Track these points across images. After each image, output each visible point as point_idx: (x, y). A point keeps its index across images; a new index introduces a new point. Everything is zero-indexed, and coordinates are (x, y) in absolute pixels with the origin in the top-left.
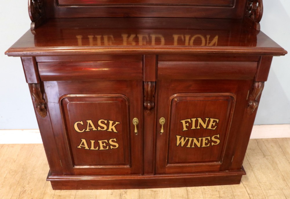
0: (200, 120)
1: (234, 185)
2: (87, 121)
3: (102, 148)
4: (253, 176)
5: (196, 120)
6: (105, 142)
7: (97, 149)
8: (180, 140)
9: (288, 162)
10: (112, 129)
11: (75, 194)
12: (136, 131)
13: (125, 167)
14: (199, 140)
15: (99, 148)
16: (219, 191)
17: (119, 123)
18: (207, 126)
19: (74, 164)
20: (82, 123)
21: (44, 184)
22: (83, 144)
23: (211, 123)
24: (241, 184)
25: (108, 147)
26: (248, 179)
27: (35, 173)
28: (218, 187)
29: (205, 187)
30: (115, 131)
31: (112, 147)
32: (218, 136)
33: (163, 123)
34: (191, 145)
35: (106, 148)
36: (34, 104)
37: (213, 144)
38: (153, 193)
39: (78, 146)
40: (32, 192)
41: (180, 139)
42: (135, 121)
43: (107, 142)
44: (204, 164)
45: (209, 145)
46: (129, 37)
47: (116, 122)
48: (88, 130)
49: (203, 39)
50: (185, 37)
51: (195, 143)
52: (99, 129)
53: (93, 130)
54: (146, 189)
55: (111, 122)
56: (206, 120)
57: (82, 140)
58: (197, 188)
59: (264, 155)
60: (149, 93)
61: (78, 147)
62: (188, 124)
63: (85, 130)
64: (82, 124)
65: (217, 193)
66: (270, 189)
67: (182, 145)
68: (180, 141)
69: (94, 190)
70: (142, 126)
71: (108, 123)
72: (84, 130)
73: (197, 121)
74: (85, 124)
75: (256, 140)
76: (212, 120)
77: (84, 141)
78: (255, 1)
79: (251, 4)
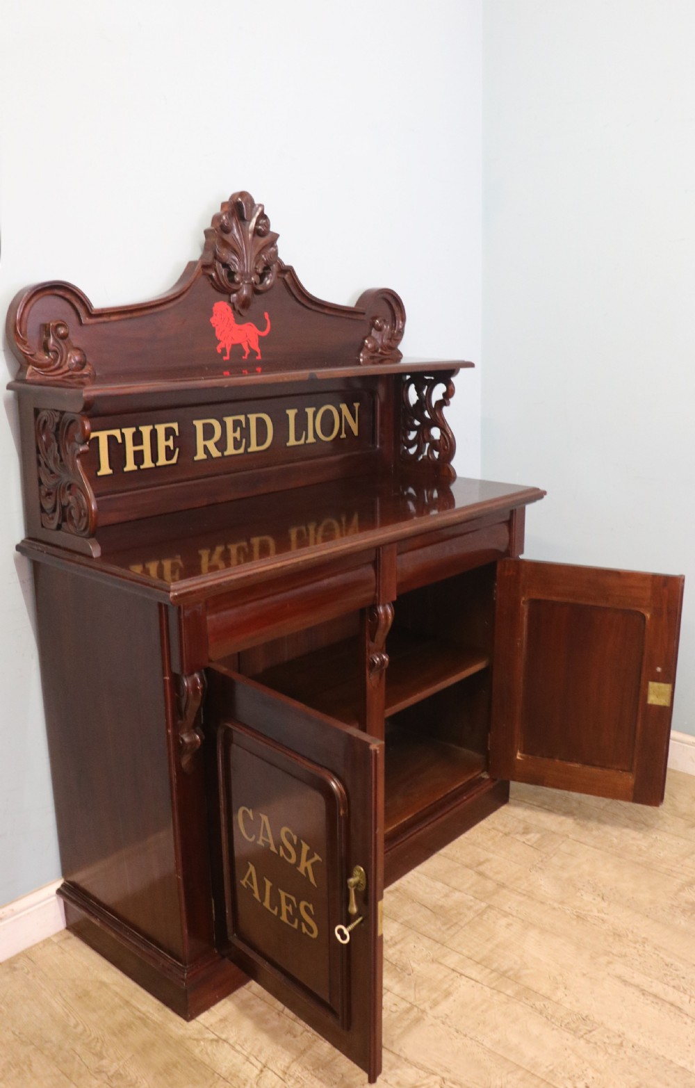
29: (465, 836)
78: (428, 425)
79: (412, 435)
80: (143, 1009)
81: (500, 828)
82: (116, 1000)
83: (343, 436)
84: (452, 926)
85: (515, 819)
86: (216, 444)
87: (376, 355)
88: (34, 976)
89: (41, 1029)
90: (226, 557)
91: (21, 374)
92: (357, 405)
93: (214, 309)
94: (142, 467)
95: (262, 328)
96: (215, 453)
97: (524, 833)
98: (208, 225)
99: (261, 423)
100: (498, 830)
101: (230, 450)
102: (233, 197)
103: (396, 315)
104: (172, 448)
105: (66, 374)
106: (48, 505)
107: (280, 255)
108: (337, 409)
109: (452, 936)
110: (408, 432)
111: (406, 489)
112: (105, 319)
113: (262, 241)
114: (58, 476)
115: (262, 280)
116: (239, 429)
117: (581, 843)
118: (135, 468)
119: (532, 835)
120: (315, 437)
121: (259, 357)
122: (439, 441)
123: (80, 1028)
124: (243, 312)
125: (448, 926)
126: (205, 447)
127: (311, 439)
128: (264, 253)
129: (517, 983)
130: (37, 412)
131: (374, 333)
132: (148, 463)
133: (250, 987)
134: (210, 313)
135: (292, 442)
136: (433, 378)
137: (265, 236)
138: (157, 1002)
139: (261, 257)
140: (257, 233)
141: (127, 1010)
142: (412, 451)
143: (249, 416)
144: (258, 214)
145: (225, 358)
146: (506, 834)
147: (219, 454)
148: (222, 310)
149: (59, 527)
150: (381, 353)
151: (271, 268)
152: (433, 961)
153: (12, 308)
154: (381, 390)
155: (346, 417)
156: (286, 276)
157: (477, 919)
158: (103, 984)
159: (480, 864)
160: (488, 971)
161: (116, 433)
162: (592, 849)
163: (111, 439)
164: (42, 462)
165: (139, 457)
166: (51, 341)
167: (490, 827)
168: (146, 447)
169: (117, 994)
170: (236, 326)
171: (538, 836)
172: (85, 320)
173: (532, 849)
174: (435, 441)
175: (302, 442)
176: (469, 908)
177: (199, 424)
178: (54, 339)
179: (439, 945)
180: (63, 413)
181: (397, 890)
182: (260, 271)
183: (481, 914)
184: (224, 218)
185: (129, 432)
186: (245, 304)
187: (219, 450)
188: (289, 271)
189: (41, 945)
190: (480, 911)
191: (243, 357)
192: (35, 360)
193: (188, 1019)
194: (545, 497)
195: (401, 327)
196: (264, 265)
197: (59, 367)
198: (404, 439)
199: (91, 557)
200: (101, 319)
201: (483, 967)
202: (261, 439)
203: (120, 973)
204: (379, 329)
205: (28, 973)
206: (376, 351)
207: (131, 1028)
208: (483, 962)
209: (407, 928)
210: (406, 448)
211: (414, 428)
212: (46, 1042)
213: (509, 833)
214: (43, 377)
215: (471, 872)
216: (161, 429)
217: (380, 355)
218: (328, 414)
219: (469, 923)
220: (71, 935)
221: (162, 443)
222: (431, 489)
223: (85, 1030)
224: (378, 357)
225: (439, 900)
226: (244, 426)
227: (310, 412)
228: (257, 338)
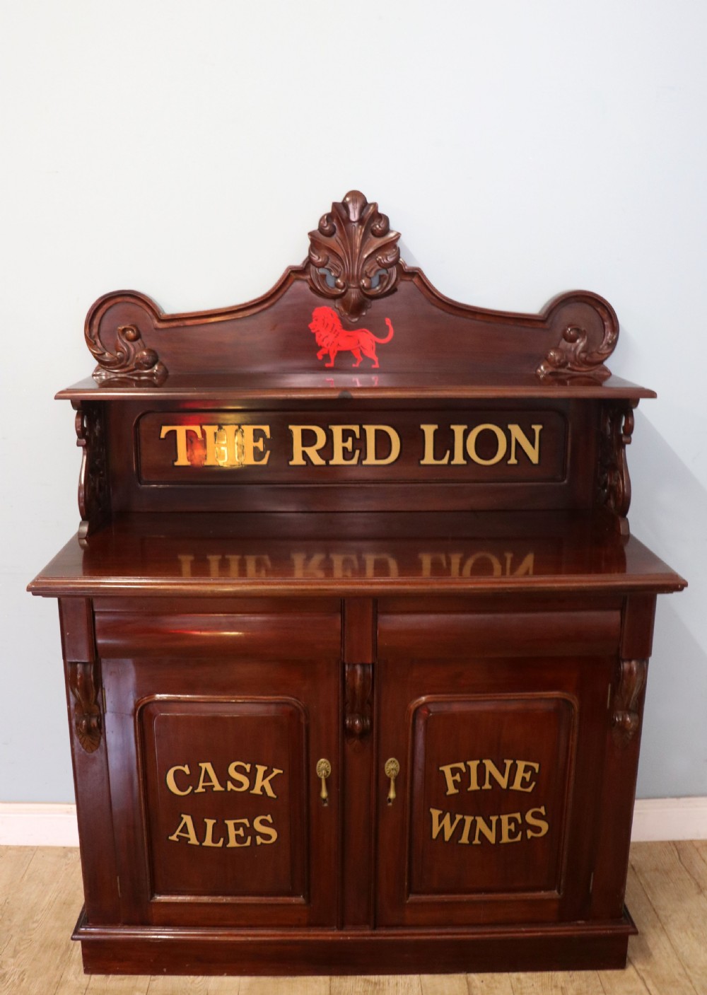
0: (490, 766)
1: (609, 972)
2: (200, 764)
3: (233, 843)
4: (665, 948)
5: (478, 766)
6: (243, 825)
7: (220, 844)
8: (440, 822)
10: (263, 789)
11: (147, 986)
12: (324, 794)
13: (294, 900)
14: (491, 821)
15: (227, 841)
16: (562, 988)
17: (281, 772)
18: (511, 782)
19: (155, 890)
20: (186, 769)
21: (59, 958)
22: (185, 830)
23: (520, 774)
24: (630, 971)
25: (249, 838)
26: (651, 955)
27: (35, 925)
28: (560, 976)
29: (522, 975)
30: (270, 793)
31: (259, 840)
32: (542, 810)
33: (394, 773)
34: (471, 837)
35: (245, 842)
36: (72, 716)
37: (530, 834)
38: (370, 989)
39: (172, 835)
40: (23, 980)
41: (441, 818)
42: (323, 766)
43: (248, 825)
44: (512, 896)
45: (519, 838)
46: (309, 558)
47: (274, 769)
48: (200, 789)
50: (448, 559)
51: (480, 831)
52: (230, 786)
53: (215, 789)
54: (349, 977)
55: (261, 769)
56: (505, 764)
57: (182, 818)
58: (497, 976)
59: (698, 885)
60: (357, 692)
61: (170, 838)
62: (458, 777)
63: (193, 790)
64: (188, 772)
67: (447, 838)
68: (442, 825)
69: (200, 978)
70: (339, 780)
71: (254, 771)
72: (191, 788)
73: (481, 768)
75: (674, 844)
76: (521, 765)
77: (187, 819)
83: (513, 461)
86: (318, 451)
87: (563, 370)
92: (537, 428)
93: (314, 314)
95: (382, 335)
96: (317, 460)
99: (381, 434)
101: (338, 459)
104: (262, 449)
108: (505, 432)
116: (350, 439)
120: (464, 458)
121: (376, 366)
124: (352, 318)
126: (304, 453)
127: (459, 459)
131: (564, 344)
135: (429, 459)
139: (375, 259)
140: (372, 233)
143: (366, 427)
144: (368, 213)
145: (327, 365)
147: (323, 462)
148: (325, 314)
151: (389, 270)
155: (517, 441)
161: (196, 429)
163: (191, 434)
170: (344, 333)
172: (157, 324)
175: (445, 461)
177: (297, 431)
182: (372, 273)
185: (210, 430)
187: (323, 458)
191: (353, 365)
192: (102, 359)
197: (126, 366)
200: (172, 324)
202: (382, 453)
206: (564, 366)
214: (108, 373)
216: (249, 429)
217: (568, 371)
218: (488, 434)
221: (250, 444)
224: (565, 374)
226: (358, 435)
227: (458, 430)
228: (374, 344)
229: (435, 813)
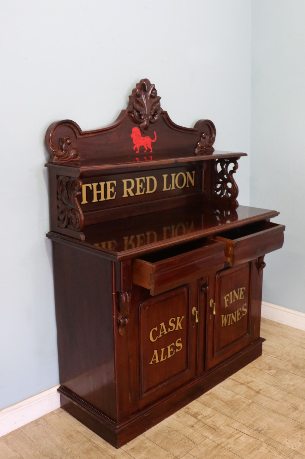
7: (165, 358)
8: (224, 320)
9: (273, 326)
13: (185, 373)
14: (235, 314)
15: (168, 356)
20: (156, 329)
22: (155, 357)
24: (263, 355)
25: (174, 351)
31: (177, 350)
32: (246, 305)
34: (231, 322)
35: (173, 353)
37: (243, 315)
39: (150, 362)
41: (224, 318)
43: (174, 345)
45: (241, 317)
48: (160, 336)
49: (184, 226)
50: (171, 228)
51: (233, 319)
52: (169, 330)
53: (165, 334)
57: (154, 352)
61: (150, 364)
63: (158, 337)
65: (254, 369)
66: (285, 347)
67: (225, 325)
71: (176, 320)
74: (159, 327)
77: (156, 352)
78: (225, 182)
79: (219, 186)
80: (97, 443)
81: (258, 367)
82: (85, 439)
83: (188, 186)
84: (236, 410)
85: (265, 363)
86: (132, 190)
87: (203, 150)
88: (47, 428)
89: (52, 450)
90: (135, 240)
91: (51, 160)
92: (194, 172)
93: (132, 130)
94: (100, 200)
95: (153, 139)
96: (132, 194)
97: (269, 369)
98: (130, 93)
99: (151, 180)
100: (257, 368)
101: (138, 193)
102: (141, 81)
103: (212, 132)
104: (113, 192)
105: (70, 160)
106: (61, 217)
107: (162, 106)
108: (185, 174)
109: (236, 414)
110: (217, 184)
111: (216, 210)
112: (87, 136)
113: (154, 100)
114: (66, 205)
115: (153, 118)
116: (142, 183)
117: (295, 374)
118: (97, 201)
119: (273, 370)
120: (175, 187)
121: (151, 152)
122: (231, 189)
123: (69, 450)
124: (145, 132)
125: (234, 410)
126: (127, 191)
127: (173, 188)
128: (154, 106)
129: (265, 436)
130: (58, 177)
131: (202, 140)
132: (103, 199)
133: (144, 435)
134: (131, 132)
135: (165, 189)
136: (228, 160)
137: (155, 99)
138: (103, 440)
139: (153, 108)
140: (152, 97)
141: (90, 443)
142: (219, 193)
143: (147, 178)
144: (152, 89)
145: (137, 152)
146: (261, 370)
148: (136, 131)
149: (66, 227)
150: (205, 149)
151: (157, 112)
152: (228, 425)
153: (48, 132)
154: (205, 165)
155: (189, 178)
156: (164, 116)
157: (247, 407)
158: (78, 432)
159: (248, 383)
160: (252, 430)
161: (90, 185)
162: (300, 377)
163: (88, 188)
164: (59, 199)
165: (99, 196)
166: (64, 146)
167: (253, 367)
168: (102, 192)
169: (85, 436)
170: (142, 138)
171: (275, 371)
172: (79, 136)
173: (272, 377)
174: (229, 189)
175: (169, 189)
176: (244, 402)
177: (125, 181)
178: (66, 145)
179: (230, 418)
180: (70, 177)
181: (210, 394)
182: (153, 113)
183: (249, 405)
184: (138, 90)
185: (95, 185)
186: (146, 128)
187: (133, 193)
188: (165, 113)
189: (50, 415)
190: (249, 404)
191: (145, 152)
192: (57, 154)
193: (117, 448)
194: (279, 215)
195: (214, 136)
196: (155, 111)
197: (67, 157)
198: (215, 188)
199: (81, 240)
200: (85, 136)
201: (250, 429)
202: (151, 188)
203: (85, 427)
204: (205, 138)
205: (44, 426)
206: (203, 148)
207: (92, 451)
208: (250, 426)
209: (215, 411)
210: (215, 192)
211: (220, 183)
212: (55, 456)
213: (262, 369)
214: (60, 161)
215: (244, 387)
216: (108, 183)
218: (181, 176)
219: (243, 409)
220: (63, 410)
221: (109, 190)
222: (227, 211)
223: (71, 452)
225: (229, 398)
226: (144, 182)
227: (173, 175)
228: (151, 143)
229: (223, 316)
